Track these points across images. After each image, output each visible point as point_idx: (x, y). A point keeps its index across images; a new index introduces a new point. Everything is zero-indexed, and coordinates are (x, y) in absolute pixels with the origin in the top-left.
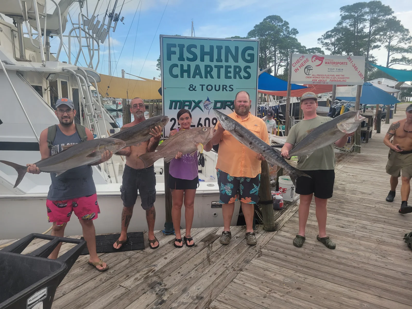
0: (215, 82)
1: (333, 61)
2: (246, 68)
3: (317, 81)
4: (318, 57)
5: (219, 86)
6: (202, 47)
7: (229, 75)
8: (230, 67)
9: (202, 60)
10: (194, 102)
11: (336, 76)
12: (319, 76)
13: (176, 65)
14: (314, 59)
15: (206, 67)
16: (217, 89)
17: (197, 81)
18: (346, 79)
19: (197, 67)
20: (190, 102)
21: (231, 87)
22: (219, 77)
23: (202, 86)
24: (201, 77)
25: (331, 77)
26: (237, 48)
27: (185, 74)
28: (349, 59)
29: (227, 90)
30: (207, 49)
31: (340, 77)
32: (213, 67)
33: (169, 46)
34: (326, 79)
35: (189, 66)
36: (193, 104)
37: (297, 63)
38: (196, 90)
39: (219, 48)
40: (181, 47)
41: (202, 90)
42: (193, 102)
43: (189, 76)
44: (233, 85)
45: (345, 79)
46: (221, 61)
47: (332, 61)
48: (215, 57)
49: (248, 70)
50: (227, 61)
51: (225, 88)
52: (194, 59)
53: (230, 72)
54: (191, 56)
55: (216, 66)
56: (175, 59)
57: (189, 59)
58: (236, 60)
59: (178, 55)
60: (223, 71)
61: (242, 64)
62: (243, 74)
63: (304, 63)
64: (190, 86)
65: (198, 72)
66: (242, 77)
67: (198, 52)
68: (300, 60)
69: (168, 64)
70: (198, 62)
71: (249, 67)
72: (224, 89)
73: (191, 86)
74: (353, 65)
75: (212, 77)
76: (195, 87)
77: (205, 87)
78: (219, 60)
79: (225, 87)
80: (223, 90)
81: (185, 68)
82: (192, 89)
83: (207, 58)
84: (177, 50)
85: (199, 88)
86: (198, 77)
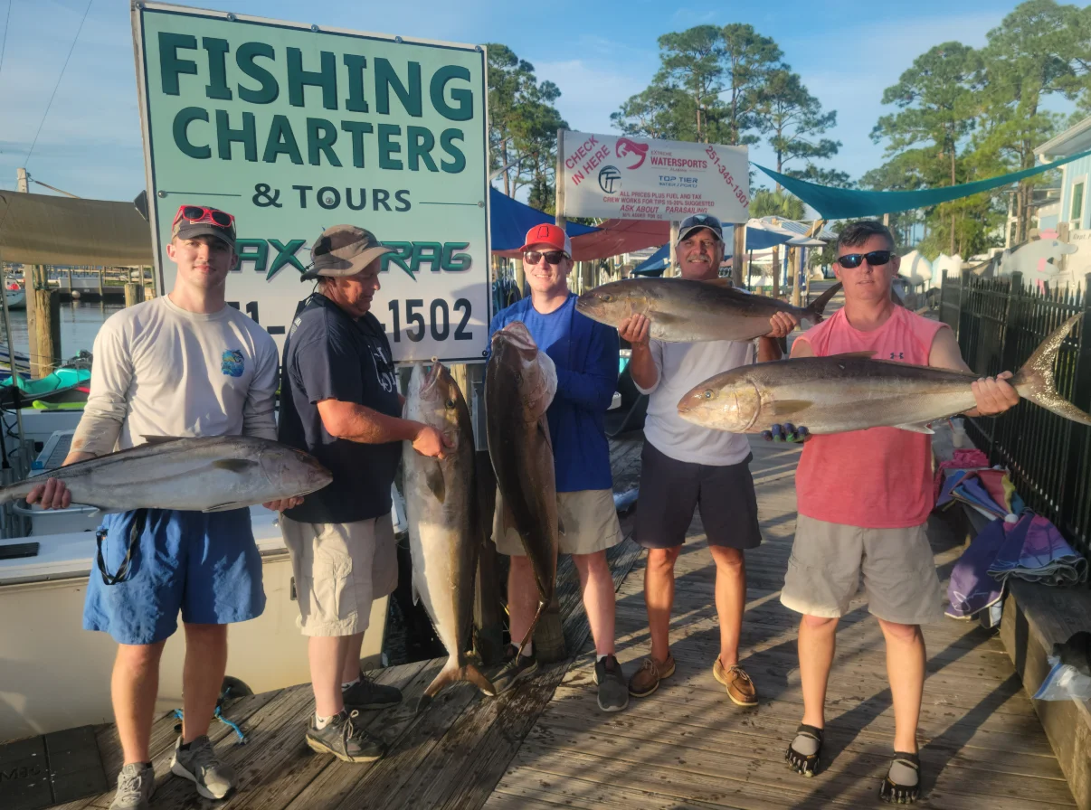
0: (346, 177)
1: (672, 157)
2: (448, 136)
3: (635, 209)
4: (633, 143)
5: (363, 192)
6: (294, 56)
7: (393, 156)
8: (397, 130)
9: (297, 99)
10: (277, 245)
11: (682, 197)
12: (637, 198)
13: (202, 114)
14: (622, 147)
15: (314, 125)
16: (356, 201)
17: (282, 173)
18: (707, 207)
19: (281, 125)
20: (262, 247)
21: (403, 196)
22: (359, 161)
23: (303, 190)
24: (297, 159)
25: (669, 199)
26: (414, 69)
27: (238, 148)
28: (710, 153)
29: (388, 208)
30: (312, 64)
31: (691, 199)
32: (338, 126)
33: (170, 43)
34: (656, 206)
35: (249, 119)
36: (273, 254)
37: (577, 159)
38: (280, 206)
39: (356, 64)
40: (217, 49)
41: (303, 205)
42: (271, 247)
43: (251, 155)
44: (407, 192)
45: (703, 207)
46: (365, 109)
47: (668, 157)
48: (343, 93)
49: (455, 142)
50: (383, 108)
51: (383, 201)
52: (268, 94)
53: (397, 148)
54: (255, 85)
55: (347, 126)
56: (194, 89)
57: (246, 94)
58: (414, 109)
59: (204, 76)
60: (371, 142)
61: (434, 122)
62: (438, 154)
63: (595, 158)
64: (258, 187)
65: (282, 140)
66: (439, 165)
67: (278, 69)
68: (585, 151)
69: (168, 107)
70: (282, 105)
71: (460, 135)
72: (380, 205)
73: (263, 189)
74: (721, 168)
75: (335, 162)
76: (277, 192)
77: (311, 196)
78: (357, 103)
79: (381, 196)
80: (376, 208)
81: (236, 124)
82: (266, 201)
83: (313, 94)
84: (200, 57)
85: (290, 198)
86: (283, 158)
